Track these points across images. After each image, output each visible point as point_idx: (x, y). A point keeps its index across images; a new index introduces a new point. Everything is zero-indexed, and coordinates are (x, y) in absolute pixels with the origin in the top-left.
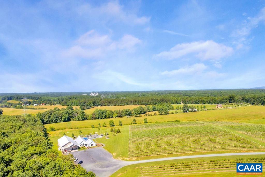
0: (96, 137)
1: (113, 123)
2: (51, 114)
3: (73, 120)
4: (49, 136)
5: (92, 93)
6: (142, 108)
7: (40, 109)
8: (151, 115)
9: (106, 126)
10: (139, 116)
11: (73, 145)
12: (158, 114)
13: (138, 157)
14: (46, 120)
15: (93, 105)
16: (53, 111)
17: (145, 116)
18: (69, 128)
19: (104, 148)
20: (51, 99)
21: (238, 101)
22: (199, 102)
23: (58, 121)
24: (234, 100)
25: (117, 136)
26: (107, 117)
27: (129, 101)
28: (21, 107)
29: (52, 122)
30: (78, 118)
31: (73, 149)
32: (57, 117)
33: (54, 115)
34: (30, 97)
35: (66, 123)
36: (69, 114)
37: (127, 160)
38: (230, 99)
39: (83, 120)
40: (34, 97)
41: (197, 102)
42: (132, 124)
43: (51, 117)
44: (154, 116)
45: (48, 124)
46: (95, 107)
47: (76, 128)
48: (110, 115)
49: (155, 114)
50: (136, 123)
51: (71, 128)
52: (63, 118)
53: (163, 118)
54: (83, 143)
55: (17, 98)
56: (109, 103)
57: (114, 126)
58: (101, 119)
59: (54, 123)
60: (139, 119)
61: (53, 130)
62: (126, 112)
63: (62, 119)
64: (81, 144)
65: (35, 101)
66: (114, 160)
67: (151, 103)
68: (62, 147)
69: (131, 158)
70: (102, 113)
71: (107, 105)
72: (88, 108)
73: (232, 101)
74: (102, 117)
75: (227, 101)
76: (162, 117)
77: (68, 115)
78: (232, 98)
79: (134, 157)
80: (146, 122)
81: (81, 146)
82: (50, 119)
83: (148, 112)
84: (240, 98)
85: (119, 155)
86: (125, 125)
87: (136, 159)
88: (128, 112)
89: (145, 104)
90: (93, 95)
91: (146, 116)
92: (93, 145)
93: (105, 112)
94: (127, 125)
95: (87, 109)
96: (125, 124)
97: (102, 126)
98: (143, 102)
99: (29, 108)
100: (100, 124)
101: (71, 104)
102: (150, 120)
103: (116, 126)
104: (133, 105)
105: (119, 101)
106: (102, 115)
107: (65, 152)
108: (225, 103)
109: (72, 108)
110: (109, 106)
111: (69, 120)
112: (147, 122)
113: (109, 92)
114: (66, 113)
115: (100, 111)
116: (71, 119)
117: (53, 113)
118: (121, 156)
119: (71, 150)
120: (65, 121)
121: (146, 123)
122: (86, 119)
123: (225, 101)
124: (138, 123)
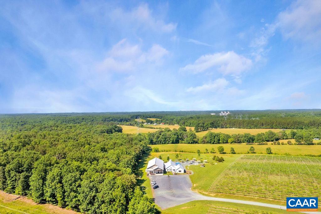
0: (191, 164)
1: (223, 150)
2: (161, 135)
3: (182, 143)
4: (149, 157)
5: (222, 112)
6: (272, 133)
7: (157, 129)
8: (283, 144)
9: (215, 153)
10: (264, 144)
11: (158, 168)
12: (294, 144)
13: (219, 193)
14: (154, 140)
15: (211, 127)
16: (162, 131)
17: (272, 144)
18: (174, 151)
19: (190, 177)
20: (174, 118)
23: (166, 142)
25: (216, 165)
26: (221, 142)
27: (259, 123)
28: (142, 126)
29: (160, 142)
30: (187, 141)
31: (159, 173)
32: (166, 138)
33: (163, 136)
34: (154, 116)
35: (173, 146)
36: (178, 135)
37: (204, 194)
39: (192, 143)
40: (158, 115)
42: (249, 153)
43: (160, 138)
44: (288, 145)
45: (157, 144)
46: (213, 129)
47: (181, 151)
48: (224, 139)
49: (289, 143)
50: (255, 153)
51: (176, 151)
52: (171, 139)
53: (299, 150)
54: (171, 168)
55: (144, 116)
56: (233, 124)
57: (224, 153)
58: (213, 143)
59: (163, 144)
60: (261, 147)
61: (157, 151)
62: (245, 137)
63: (170, 141)
64: (168, 169)
65: (158, 119)
66: (189, 192)
67: (292, 127)
68: (148, 169)
69: (209, 193)
70: (215, 137)
71: (230, 128)
72: (205, 130)
74: (215, 141)
76: (299, 148)
77: (176, 136)
79: (214, 192)
80: (269, 152)
81: (169, 171)
82: (159, 139)
83: (283, 139)
85: (200, 187)
86: (238, 153)
87: (215, 194)
88: (248, 137)
89: (282, 129)
90: (223, 114)
91: (275, 144)
92: (181, 172)
93: (218, 135)
94: (242, 153)
95: (203, 131)
96: (240, 152)
97: (210, 152)
98: (279, 124)
99: (148, 128)
100: (207, 150)
101: (189, 124)
102: (278, 150)
103: (227, 153)
104: (264, 129)
105: (245, 123)
106: (215, 140)
107: (150, 174)
109: (186, 129)
110: (232, 129)
111: (177, 142)
112: (271, 153)
113: (246, 111)
114: (175, 135)
115: (211, 134)
116: (180, 141)
117: (162, 134)
118: (200, 189)
119: (157, 173)
120: (173, 143)
121: (269, 154)
122: (197, 142)
124: (258, 153)
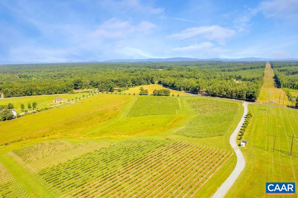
21: (86, 86)
22: (31, 92)
24: (81, 86)
38: (75, 85)
41: (28, 92)
73: (78, 87)
75: (71, 88)
78: (78, 83)
84: (88, 81)
108: (69, 92)
123: (69, 89)
